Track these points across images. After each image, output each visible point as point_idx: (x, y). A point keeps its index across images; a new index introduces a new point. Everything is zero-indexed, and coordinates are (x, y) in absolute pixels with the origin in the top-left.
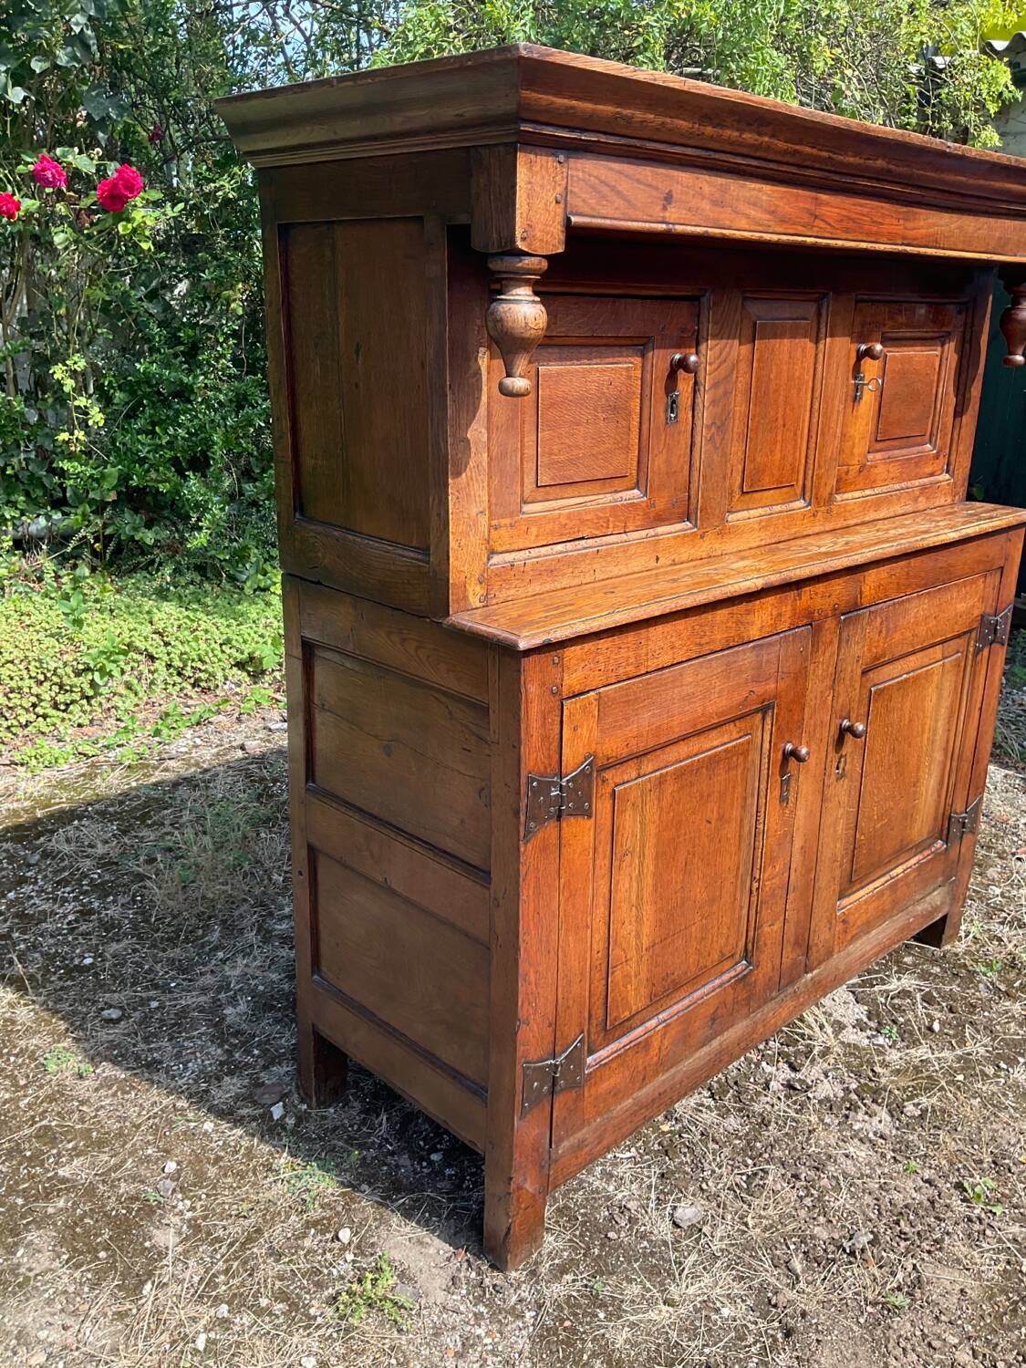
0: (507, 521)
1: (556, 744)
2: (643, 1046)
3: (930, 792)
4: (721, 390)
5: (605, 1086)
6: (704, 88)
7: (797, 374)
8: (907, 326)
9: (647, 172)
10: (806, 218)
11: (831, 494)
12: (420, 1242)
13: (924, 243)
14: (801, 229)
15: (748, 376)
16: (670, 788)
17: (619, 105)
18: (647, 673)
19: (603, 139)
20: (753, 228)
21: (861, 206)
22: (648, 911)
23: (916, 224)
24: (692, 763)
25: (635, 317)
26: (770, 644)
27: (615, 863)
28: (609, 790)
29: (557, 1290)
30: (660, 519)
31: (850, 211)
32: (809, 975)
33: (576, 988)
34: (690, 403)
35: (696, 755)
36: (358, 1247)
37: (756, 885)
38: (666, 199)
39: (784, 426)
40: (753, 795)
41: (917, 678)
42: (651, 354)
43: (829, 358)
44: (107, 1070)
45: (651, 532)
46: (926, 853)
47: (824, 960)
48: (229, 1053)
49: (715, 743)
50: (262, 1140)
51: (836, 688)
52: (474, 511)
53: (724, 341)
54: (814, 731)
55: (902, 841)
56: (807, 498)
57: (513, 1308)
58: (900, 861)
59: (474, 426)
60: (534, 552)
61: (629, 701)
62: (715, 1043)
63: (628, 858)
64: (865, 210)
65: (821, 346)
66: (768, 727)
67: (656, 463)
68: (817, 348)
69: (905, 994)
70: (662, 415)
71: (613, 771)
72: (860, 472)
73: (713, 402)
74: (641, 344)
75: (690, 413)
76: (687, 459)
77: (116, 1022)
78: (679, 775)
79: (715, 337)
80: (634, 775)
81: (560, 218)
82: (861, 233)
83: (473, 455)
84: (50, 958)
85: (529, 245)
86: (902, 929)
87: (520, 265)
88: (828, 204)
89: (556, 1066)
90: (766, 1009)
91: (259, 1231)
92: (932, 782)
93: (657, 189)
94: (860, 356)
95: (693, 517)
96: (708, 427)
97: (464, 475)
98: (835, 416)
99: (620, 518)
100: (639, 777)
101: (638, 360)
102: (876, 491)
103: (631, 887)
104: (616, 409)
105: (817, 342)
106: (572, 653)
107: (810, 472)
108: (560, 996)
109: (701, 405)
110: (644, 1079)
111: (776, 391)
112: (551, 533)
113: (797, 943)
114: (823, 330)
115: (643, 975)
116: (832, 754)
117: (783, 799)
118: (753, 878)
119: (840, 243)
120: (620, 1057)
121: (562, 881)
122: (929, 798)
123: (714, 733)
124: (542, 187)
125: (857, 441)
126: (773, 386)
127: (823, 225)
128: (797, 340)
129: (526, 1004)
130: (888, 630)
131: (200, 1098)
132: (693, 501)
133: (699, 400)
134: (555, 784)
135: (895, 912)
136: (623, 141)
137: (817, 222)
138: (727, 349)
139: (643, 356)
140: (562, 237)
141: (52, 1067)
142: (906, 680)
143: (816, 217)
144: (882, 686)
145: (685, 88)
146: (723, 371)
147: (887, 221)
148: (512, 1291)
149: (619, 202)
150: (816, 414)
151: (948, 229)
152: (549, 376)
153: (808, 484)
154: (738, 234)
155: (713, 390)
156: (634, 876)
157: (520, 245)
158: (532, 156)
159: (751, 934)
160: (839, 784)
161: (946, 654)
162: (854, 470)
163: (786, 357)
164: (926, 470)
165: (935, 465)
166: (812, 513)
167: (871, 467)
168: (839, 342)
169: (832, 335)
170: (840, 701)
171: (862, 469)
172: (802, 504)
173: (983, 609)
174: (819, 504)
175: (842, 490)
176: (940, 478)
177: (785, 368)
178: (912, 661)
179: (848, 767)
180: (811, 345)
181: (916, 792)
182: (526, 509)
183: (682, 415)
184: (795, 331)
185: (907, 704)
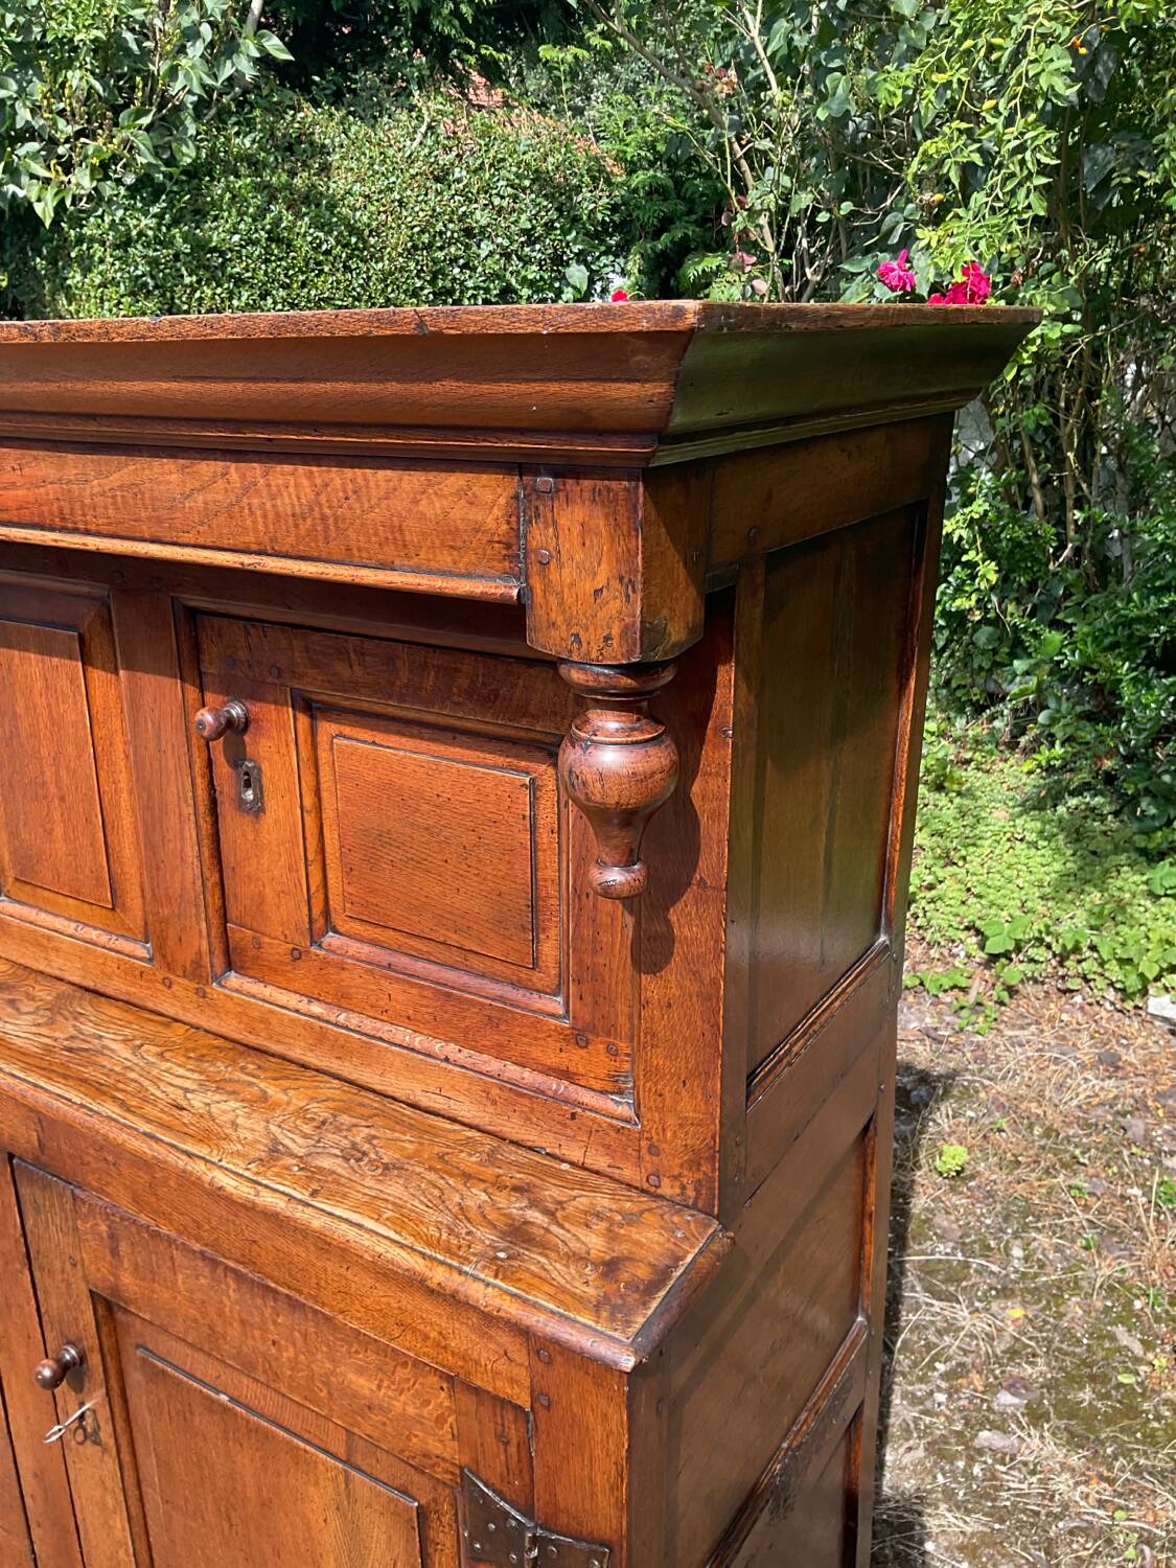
72: (294, 958)
98: (173, 817)
111: (34, 736)
125: (268, 892)
130: (135, 1265)
144: (158, 1363)
153: (148, 921)
160: (90, 1449)
161: (358, 1459)
162: (276, 949)
163: (39, 685)
164: (536, 1053)
165: (575, 1058)
166: (160, 977)
167: (326, 963)
168: (148, 681)
169: (129, 667)
170: (52, 1304)
171: (297, 955)
172: (142, 951)
173: (465, 1459)
174: (170, 967)
175: (252, 973)
176: (587, 1097)
177: (41, 702)
178: (247, 1387)
179: (106, 1439)
180: (96, 674)
184: (46, 646)
185: (244, 1461)
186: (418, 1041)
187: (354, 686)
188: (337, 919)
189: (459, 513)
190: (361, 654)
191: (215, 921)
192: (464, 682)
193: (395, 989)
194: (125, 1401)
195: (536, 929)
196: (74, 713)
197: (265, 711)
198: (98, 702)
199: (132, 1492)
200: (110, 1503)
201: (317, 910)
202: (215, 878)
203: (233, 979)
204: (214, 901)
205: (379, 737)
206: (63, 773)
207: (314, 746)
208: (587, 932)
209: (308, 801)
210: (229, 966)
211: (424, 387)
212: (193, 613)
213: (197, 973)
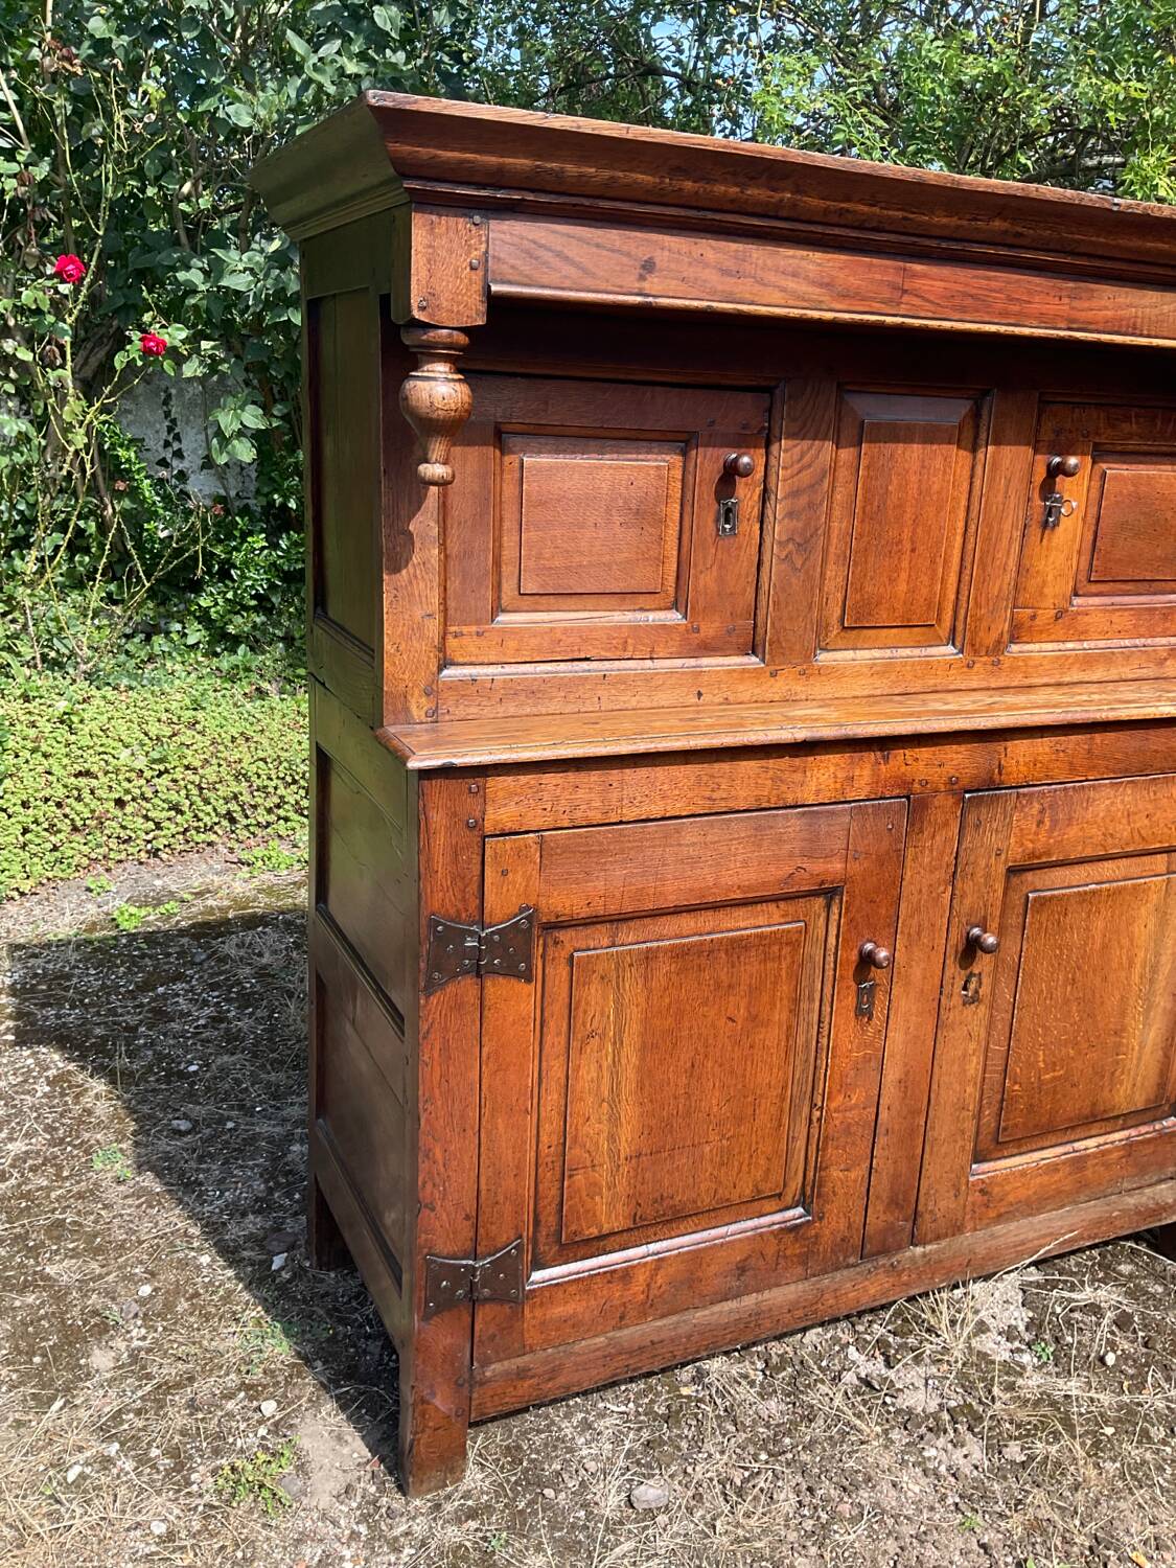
0: (474, 629)
1: (475, 886)
2: (625, 1275)
3: (1148, 1049)
4: (803, 500)
5: (558, 1311)
6: (661, 135)
7: (936, 487)
8: (1140, 436)
9: (613, 236)
10: (887, 294)
11: (999, 642)
12: (339, 1438)
13: (1109, 326)
14: (877, 306)
15: (852, 486)
16: (664, 967)
17: (540, 157)
18: (621, 823)
19: (530, 197)
20: (791, 303)
21: (989, 279)
22: (629, 1111)
23: (1094, 304)
24: (702, 943)
25: (667, 408)
26: (833, 813)
27: (575, 1044)
28: (564, 954)
29: (453, 1534)
30: (707, 648)
31: (967, 285)
32: (919, 1250)
33: (509, 1183)
34: (756, 512)
35: (709, 933)
36: (276, 1424)
37: (817, 1114)
38: (643, 267)
39: (913, 550)
40: (811, 999)
41: (1120, 891)
42: (694, 452)
43: (991, 470)
44: (149, 1181)
45: (692, 662)
46: (1143, 1129)
47: (946, 1236)
48: (270, 1191)
49: (742, 925)
50: (247, 1287)
51: (959, 885)
52: (419, 613)
53: (806, 444)
54: (919, 934)
55: (1094, 1104)
56: (957, 644)
57: (396, 1539)
58: (1093, 1132)
59: (419, 517)
60: (508, 669)
61: (589, 852)
62: (749, 1301)
63: (595, 1042)
64: (993, 284)
65: (980, 455)
66: (834, 917)
67: (702, 582)
68: (974, 458)
69: (1094, 1309)
70: (711, 526)
71: (571, 933)
72: (1057, 619)
73: (790, 515)
74: (684, 441)
75: (758, 526)
76: (752, 578)
77: (181, 1134)
78: (680, 954)
79: (793, 436)
80: (606, 941)
81: (478, 287)
82: (988, 313)
83: (417, 550)
84: (160, 1058)
85: (431, 316)
86: (1099, 1222)
87: (425, 337)
88: (925, 276)
89: (474, 1269)
90: (838, 1275)
91: (191, 1379)
92: (1152, 1034)
93: (628, 255)
94: (1054, 472)
95: (760, 650)
96: (783, 544)
97: (404, 572)
98: (1005, 542)
99: (647, 643)
100: (614, 945)
101: (677, 459)
102: (1086, 645)
103: (599, 1078)
104: (643, 514)
105: (974, 450)
106: (498, 784)
107: (962, 612)
108: (483, 1187)
109: (772, 519)
110: (622, 1318)
111: (900, 506)
112: (539, 650)
113: (894, 1203)
114: (983, 436)
115: (622, 1187)
116: (952, 969)
117: (863, 1013)
118: (813, 1105)
119: (947, 325)
120: (583, 1283)
121: (485, 1050)
122: (1146, 1057)
123: (741, 912)
124: (450, 251)
125: (1050, 578)
126: (893, 500)
127: (917, 301)
128: (935, 447)
129: (429, 1187)
130: (1055, 823)
131: (213, 1230)
132: (760, 631)
133: (769, 512)
134: (472, 934)
135: (1082, 1198)
136: (562, 200)
137: (906, 298)
138: (813, 452)
139: (684, 453)
140: (483, 308)
141: (98, 1165)
142: (1094, 892)
143: (905, 292)
144: (1048, 893)
145: (630, 136)
146: (806, 477)
147: (1037, 299)
148: (404, 1519)
149: (572, 271)
150: (972, 540)
151: (1157, 311)
152: (540, 469)
153: (960, 626)
154: (763, 310)
155: (789, 501)
156: (605, 1065)
157: (417, 314)
158: (434, 217)
159: (811, 1174)
162: (1045, 616)
163: (916, 466)
166: (965, 662)
167: (1078, 614)
168: (1008, 450)
169: (997, 443)
171: (1060, 615)
172: (952, 649)
174: (975, 652)
175: (1025, 639)
177: (914, 479)
178: (1108, 869)
179: (985, 990)
180: (961, 452)
181: (1120, 1044)
182: (502, 618)
183: (743, 527)
184: (930, 436)
185: (1099, 924)
186: (1127, 642)
187: (1130, 437)
188: (1082, 587)
190: (1138, 417)
193: (1113, 617)
201: (1073, 584)
203: (1014, 646)
206: (919, 531)
209: (1084, 513)
210: (1012, 640)
213: (998, 648)
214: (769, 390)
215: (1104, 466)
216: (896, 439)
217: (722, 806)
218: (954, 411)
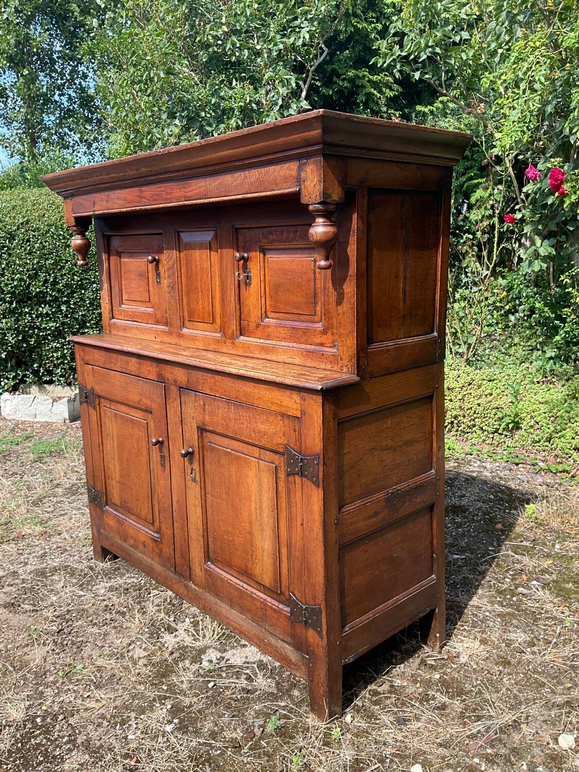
1: (85, 377)
4: (171, 272)
7: (205, 267)
8: (278, 241)
10: (138, 199)
11: (233, 334)
14: (136, 204)
16: (119, 420)
22: (117, 466)
24: (125, 416)
30: (158, 322)
32: (193, 586)
34: (164, 276)
39: (202, 291)
41: (240, 457)
45: (154, 326)
49: (134, 414)
53: (169, 251)
54: (175, 441)
55: (246, 567)
56: (222, 333)
63: (109, 437)
67: (155, 299)
70: (155, 280)
71: (103, 400)
73: (169, 276)
74: (148, 252)
75: (165, 281)
76: (165, 299)
79: (167, 249)
80: (108, 406)
94: (245, 259)
95: (169, 324)
96: (168, 287)
98: (229, 290)
99: (146, 318)
100: (110, 408)
102: (268, 342)
103: (111, 450)
104: (143, 276)
106: (86, 349)
108: (94, 469)
111: (196, 274)
112: (128, 317)
115: (118, 492)
117: (162, 465)
125: (252, 308)
126: (194, 272)
127: (145, 200)
128: (203, 250)
130: (209, 412)
132: (168, 318)
134: (85, 390)
138: (171, 254)
146: (171, 263)
155: (168, 272)
159: (159, 523)
160: (194, 484)
161: (262, 457)
162: (253, 325)
163: (198, 259)
164: (315, 340)
165: (324, 339)
166: (223, 342)
167: (265, 326)
168: (225, 251)
169: (221, 248)
170: (187, 435)
171: (258, 326)
172: (219, 335)
173: (285, 442)
174: (226, 337)
175: (246, 335)
176: (327, 349)
177: (198, 263)
178: (235, 444)
179: (198, 479)
180: (213, 253)
181: (252, 542)
182: (123, 306)
183: (162, 280)
184: (201, 246)
185: (233, 470)
186: (286, 344)
187: (273, 241)
188: (268, 314)
189: (288, 173)
190: (275, 232)
191: (238, 320)
192: (299, 234)
193: (281, 330)
194: (204, 465)
195: (316, 303)
196: (207, 265)
197: (253, 254)
198: (212, 261)
199: (203, 497)
200: (197, 502)
201: (263, 312)
202: (238, 307)
203: (242, 337)
204: (238, 314)
205: (280, 256)
206: (202, 284)
207: (264, 262)
208: (326, 299)
209: (262, 278)
210: (241, 334)
211: (278, 140)
212: (237, 229)
213: (233, 337)
214: (161, 234)
215: (269, 256)
216: (192, 249)
217: (124, 370)
218: (208, 236)
